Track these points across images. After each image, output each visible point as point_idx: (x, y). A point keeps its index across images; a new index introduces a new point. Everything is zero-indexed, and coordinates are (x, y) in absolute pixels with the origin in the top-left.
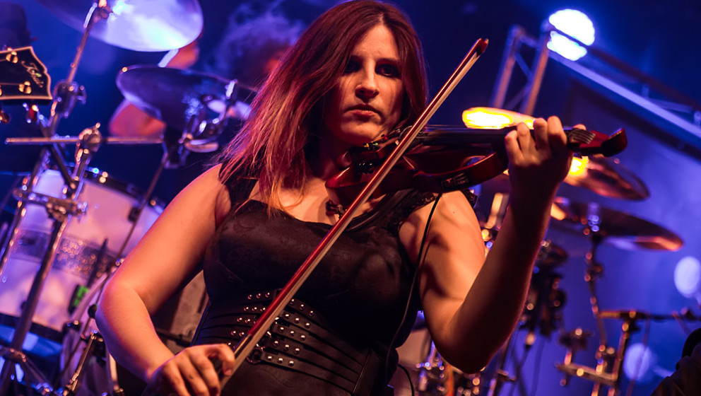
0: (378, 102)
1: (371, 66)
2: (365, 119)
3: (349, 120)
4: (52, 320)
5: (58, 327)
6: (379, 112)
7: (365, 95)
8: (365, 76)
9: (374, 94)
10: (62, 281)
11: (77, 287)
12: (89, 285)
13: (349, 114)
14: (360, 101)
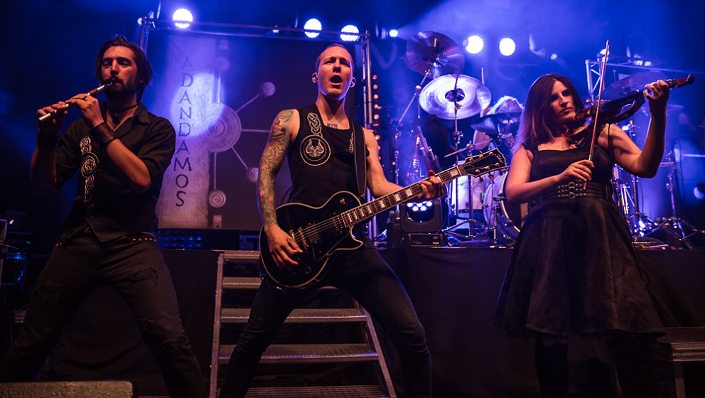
0: (569, 105)
1: (561, 95)
2: (567, 113)
3: (563, 115)
4: (477, 207)
5: (480, 208)
6: (571, 108)
7: (564, 105)
8: (562, 99)
9: (567, 103)
10: (476, 194)
11: (481, 194)
12: (485, 192)
13: (561, 114)
14: (563, 108)
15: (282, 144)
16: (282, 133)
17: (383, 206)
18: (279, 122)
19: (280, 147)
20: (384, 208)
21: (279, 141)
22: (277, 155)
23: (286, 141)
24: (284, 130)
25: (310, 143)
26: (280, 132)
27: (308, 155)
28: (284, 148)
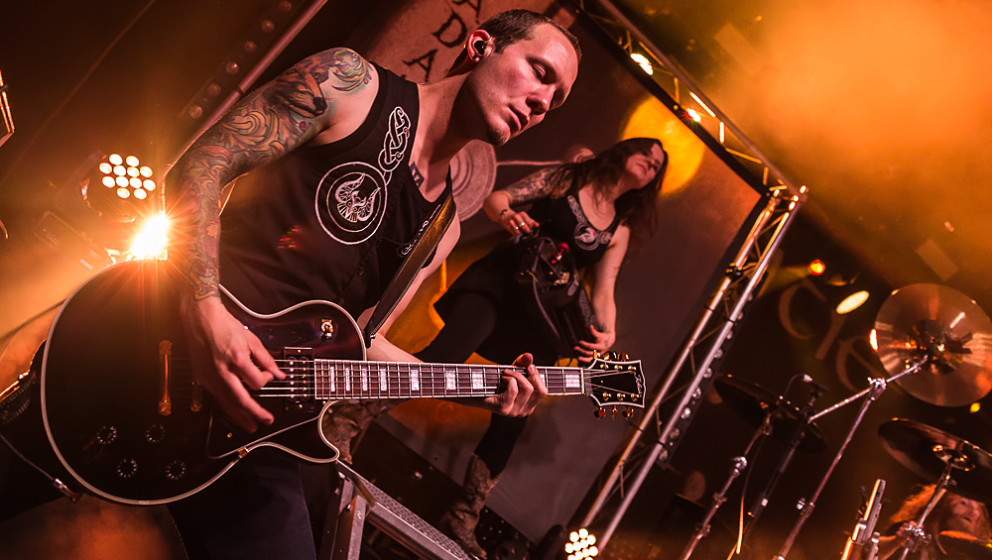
15: (293, 131)
16: (313, 107)
17: (415, 386)
18: (325, 77)
19: (286, 135)
20: (415, 392)
21: (293, 121)
22: (266, 146)
23: (308, 132)
24: (321, 104)
25: (358, 181)
26: (308, 101)
27: (334, 202)
28: (292, 143)
